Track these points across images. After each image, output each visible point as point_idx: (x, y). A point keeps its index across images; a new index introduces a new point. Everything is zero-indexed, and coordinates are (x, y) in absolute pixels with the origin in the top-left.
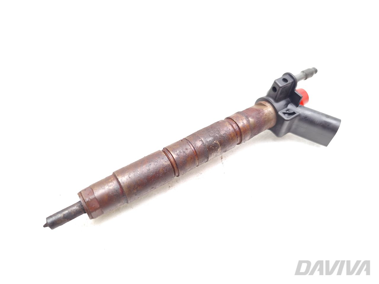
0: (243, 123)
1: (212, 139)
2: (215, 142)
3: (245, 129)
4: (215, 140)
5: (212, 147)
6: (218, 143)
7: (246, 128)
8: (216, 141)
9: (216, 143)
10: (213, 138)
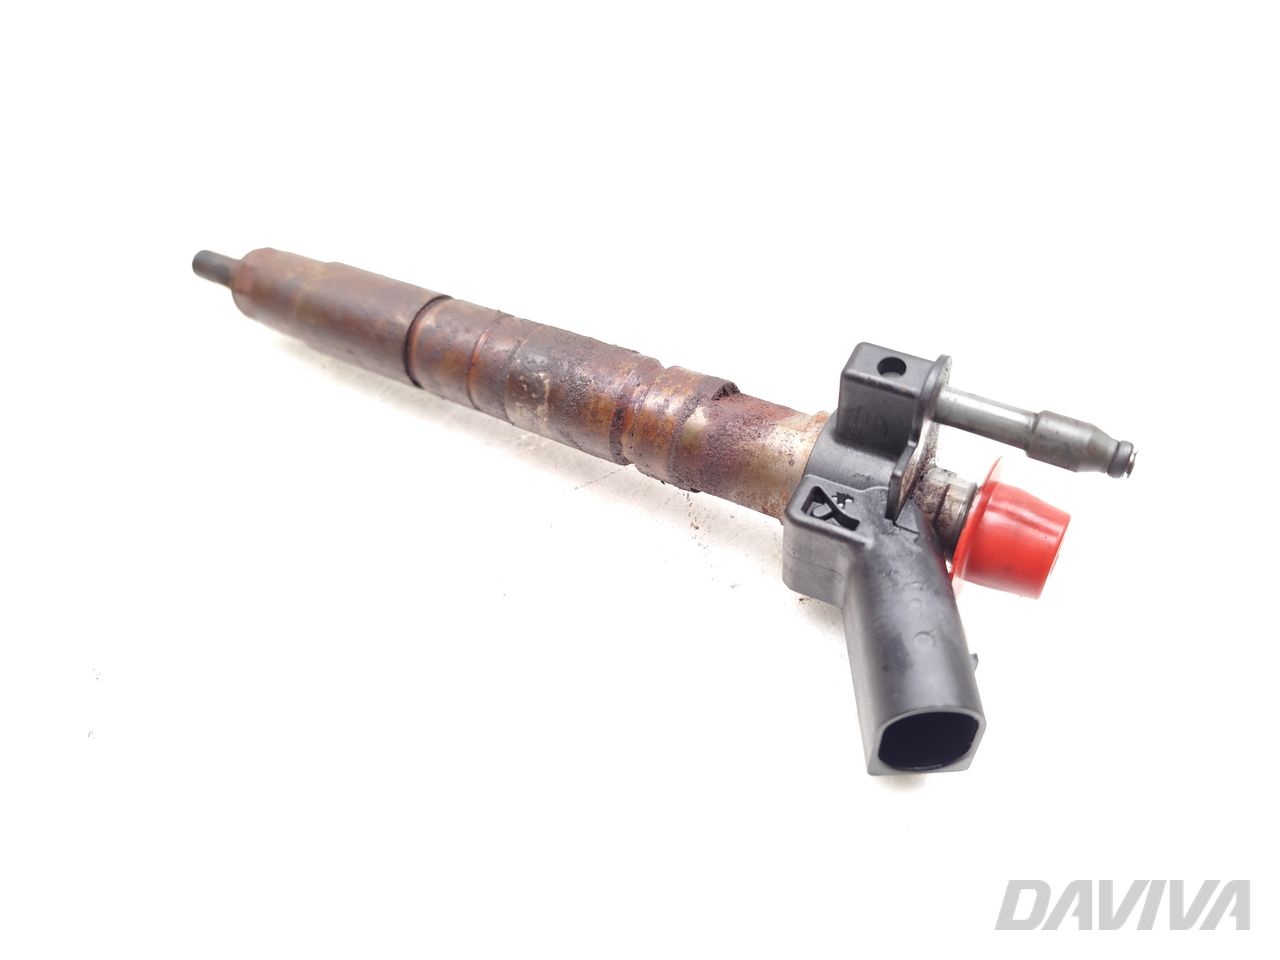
0: (667, 401)
1: (542, 362)
2: (542, 375)
3: (652, 423)
4: (545, 371)
5: (524, 382)
6: (547, 388)
7: (660, 426)
8: (545, 378)
9: (540, 382)
10: (546, 362)
